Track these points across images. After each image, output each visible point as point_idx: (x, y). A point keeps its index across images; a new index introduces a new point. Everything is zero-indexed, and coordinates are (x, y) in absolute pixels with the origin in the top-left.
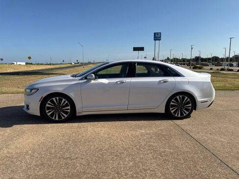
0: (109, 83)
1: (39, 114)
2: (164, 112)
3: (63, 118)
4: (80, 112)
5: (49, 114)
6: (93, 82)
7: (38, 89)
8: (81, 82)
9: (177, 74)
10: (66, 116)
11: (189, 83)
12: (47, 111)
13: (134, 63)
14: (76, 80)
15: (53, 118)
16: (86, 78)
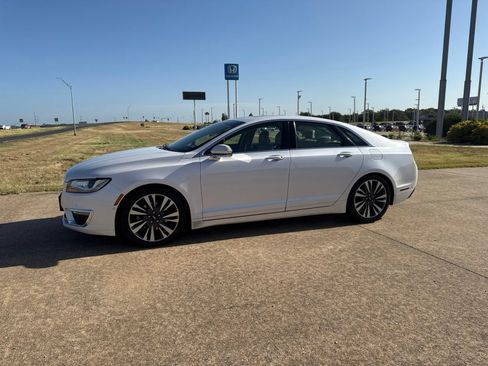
0: (253, 161)
1: (112, 233)
2: (344, 212)
3: (165, 236)
4: (199, 222)
5: (135, 231)
6: (222, 160)
7: (110, 179)
8: (197, 160)
9: (362, 143)
10: (170, 231)
11: (382, 157)
12: (131, 225)
13: (291, 122)
14: (187, 158)
15: (145, 238)
16: (208, 152)
